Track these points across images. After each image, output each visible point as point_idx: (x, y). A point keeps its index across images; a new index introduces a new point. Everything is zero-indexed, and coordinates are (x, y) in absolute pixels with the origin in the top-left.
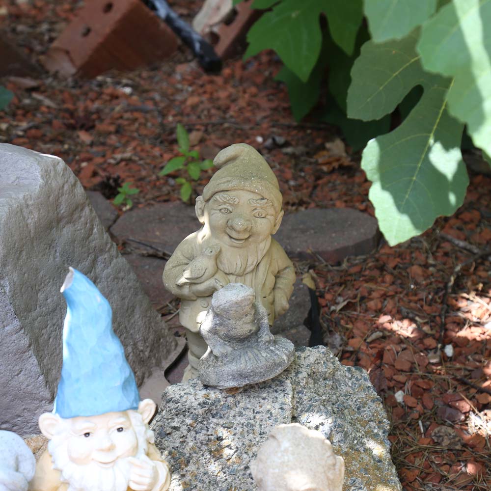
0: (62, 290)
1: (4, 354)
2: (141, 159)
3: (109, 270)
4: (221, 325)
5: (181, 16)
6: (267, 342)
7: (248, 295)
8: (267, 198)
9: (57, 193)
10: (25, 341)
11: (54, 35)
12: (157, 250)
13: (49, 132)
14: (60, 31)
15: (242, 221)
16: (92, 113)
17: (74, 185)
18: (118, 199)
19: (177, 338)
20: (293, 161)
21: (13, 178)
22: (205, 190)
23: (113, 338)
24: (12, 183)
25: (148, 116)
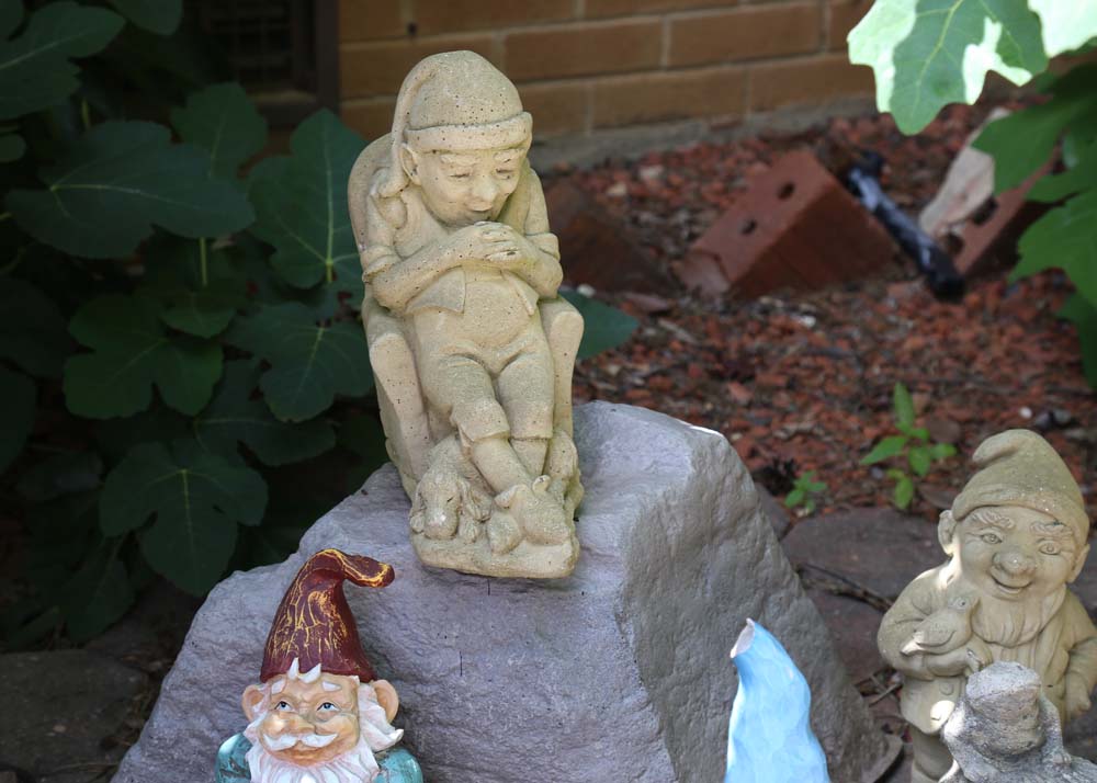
0: (733, 654)
1: (620, 741)
2: (828, 433)
3: (786, 617)
4: (980, 728)
5: (901, 206)
6: (1058, 765)
7: (1030, 685)
8: (1065, 522)
9: (713, 489)
10: (653, 724)
11: (696, 229)
12: (854, 586)
13: (683, 382)
14: (707, 225)
15: (1020, 559)
16: (751, 355)
17: (740, 479)
18: (793, 498)
19: (888, 736)
20: (1084, 453)
21: (647, 462)
22: (957, 501)
23: (810, 738)
24: (647, 469)
25: (840, 364)
